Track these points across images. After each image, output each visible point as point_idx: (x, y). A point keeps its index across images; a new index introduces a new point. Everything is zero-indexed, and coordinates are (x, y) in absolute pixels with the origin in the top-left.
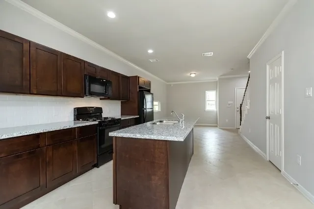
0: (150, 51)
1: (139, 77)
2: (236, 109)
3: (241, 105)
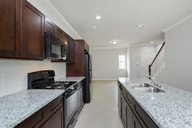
0: (98, 18)
1: (84, 41)
2: (141, 68)
3: (150, 65)
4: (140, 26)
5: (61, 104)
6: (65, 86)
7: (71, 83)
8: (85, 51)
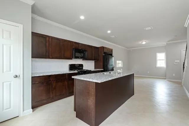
0: (109, 32)
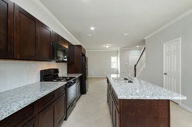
0: (92, 28)
1: (82, 46)
2: (129, 68)
3: (135, 65)
4: (125, 34)
5: (64, 91)
6: (66, 80)
7: (71, 78)
8: (82, 53)
